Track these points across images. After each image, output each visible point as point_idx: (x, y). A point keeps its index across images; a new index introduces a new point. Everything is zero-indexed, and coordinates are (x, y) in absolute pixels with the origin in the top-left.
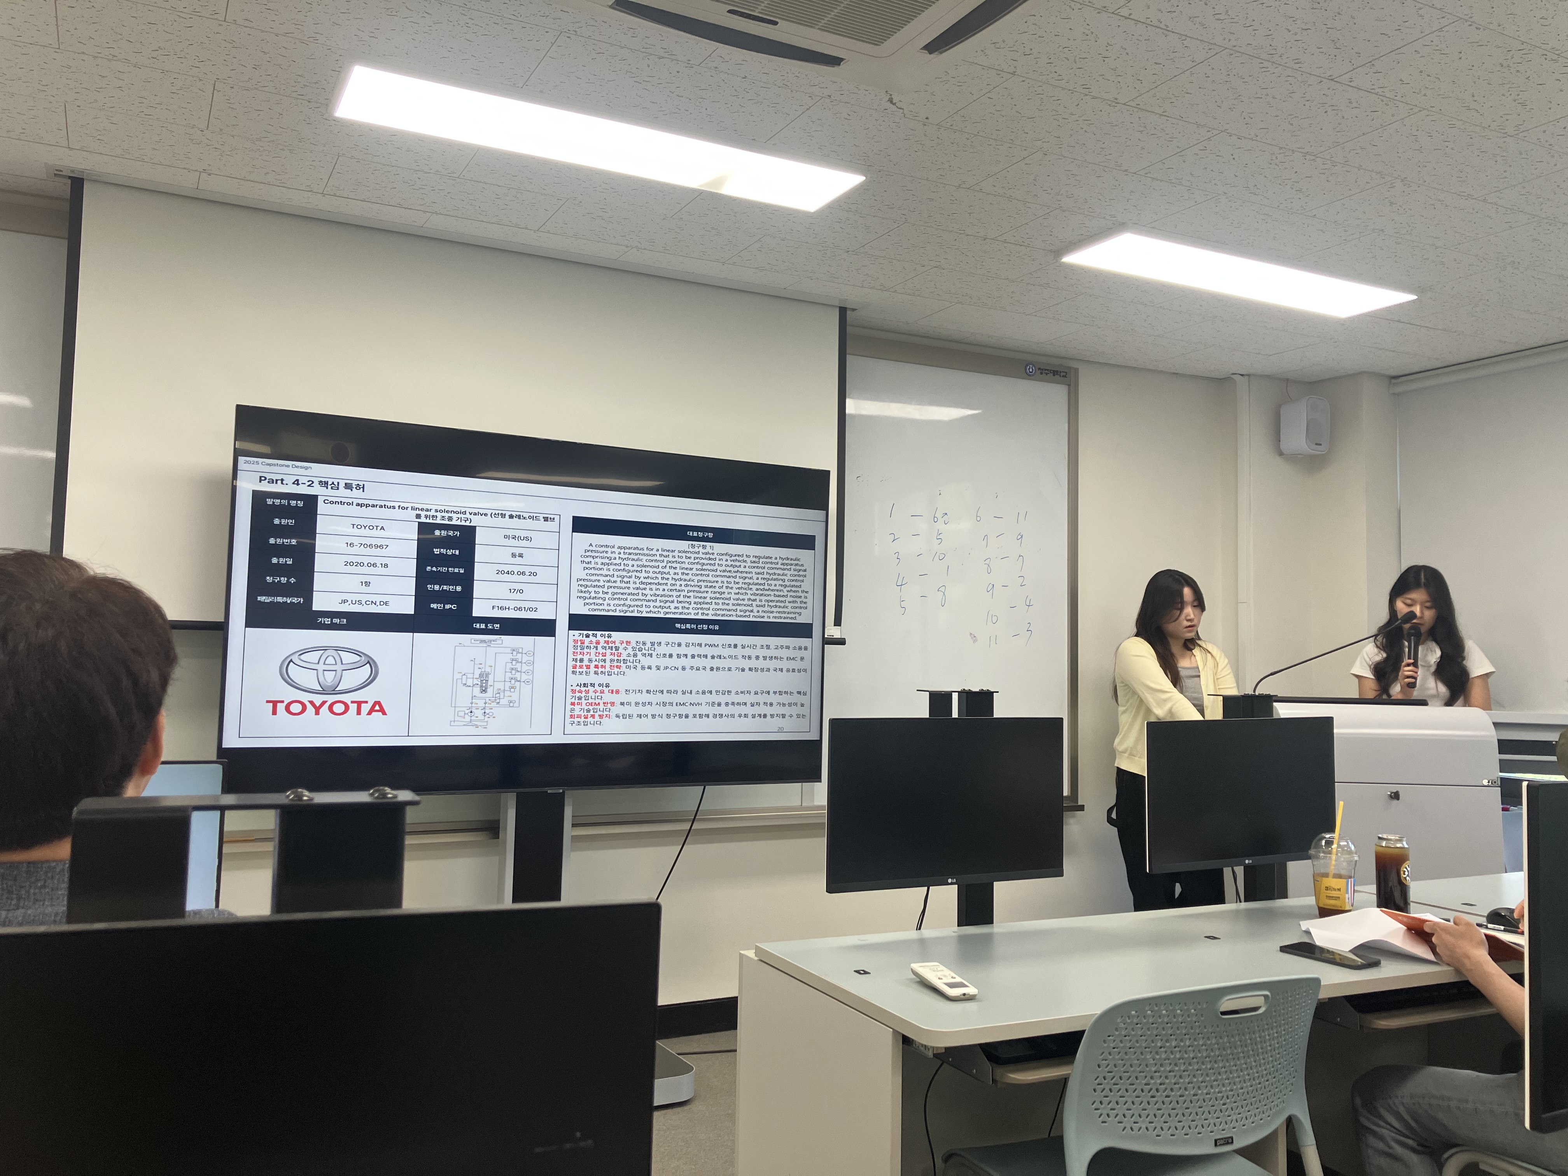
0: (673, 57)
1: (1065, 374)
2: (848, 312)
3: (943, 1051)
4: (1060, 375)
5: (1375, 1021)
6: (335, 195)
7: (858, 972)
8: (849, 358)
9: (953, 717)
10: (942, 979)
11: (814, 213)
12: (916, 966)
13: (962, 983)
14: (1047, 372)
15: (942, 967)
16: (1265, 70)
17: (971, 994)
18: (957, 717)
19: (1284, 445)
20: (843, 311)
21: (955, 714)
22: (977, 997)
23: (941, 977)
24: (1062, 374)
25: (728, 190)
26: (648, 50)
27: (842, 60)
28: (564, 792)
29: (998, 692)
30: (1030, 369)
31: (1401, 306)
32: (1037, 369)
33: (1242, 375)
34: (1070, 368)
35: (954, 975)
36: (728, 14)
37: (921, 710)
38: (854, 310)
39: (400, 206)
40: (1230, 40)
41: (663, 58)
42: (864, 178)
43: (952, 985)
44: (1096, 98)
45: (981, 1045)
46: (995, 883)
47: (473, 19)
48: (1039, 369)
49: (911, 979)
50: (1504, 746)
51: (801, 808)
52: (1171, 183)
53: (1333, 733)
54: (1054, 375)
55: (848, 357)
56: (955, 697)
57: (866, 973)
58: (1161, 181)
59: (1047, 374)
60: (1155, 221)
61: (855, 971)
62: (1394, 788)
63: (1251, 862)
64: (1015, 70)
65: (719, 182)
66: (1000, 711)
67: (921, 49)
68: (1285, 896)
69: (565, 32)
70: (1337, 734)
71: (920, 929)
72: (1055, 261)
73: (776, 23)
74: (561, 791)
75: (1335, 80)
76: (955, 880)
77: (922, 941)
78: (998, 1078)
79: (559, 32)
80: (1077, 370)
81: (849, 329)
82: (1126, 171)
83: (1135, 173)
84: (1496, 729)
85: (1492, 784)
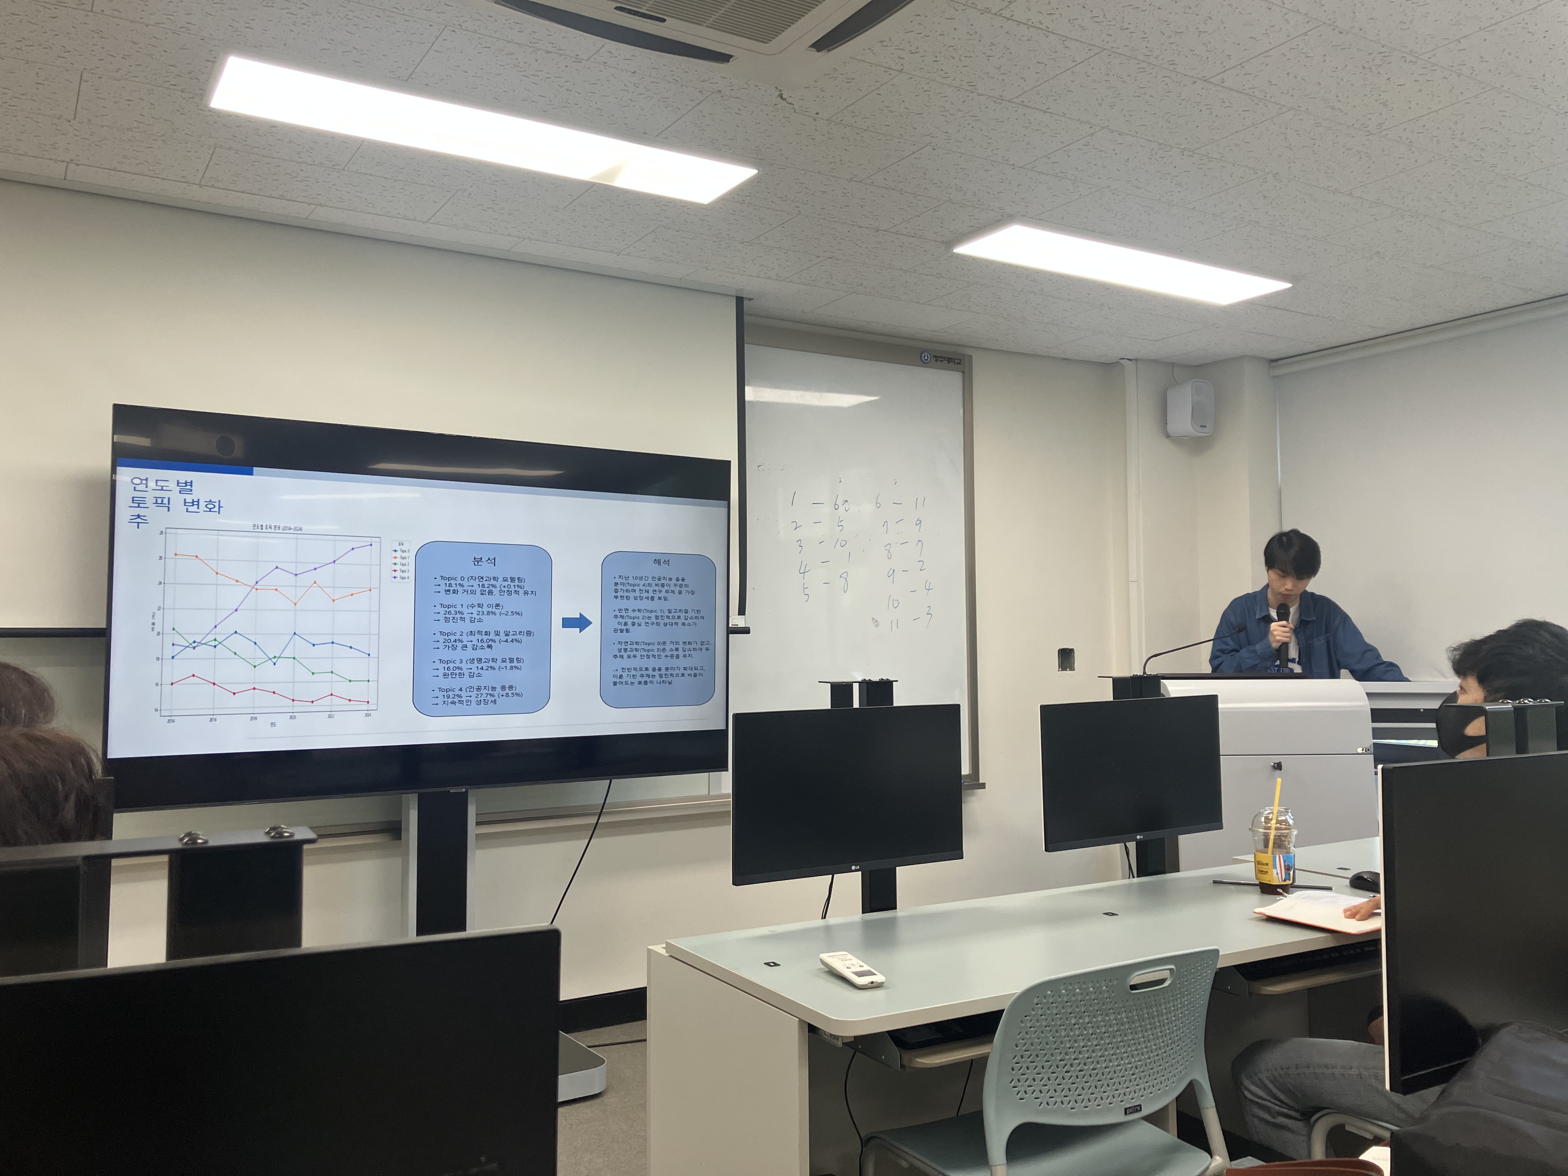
0: (561, 52)
1: (959, 361)
2: (746, 302)
3: (852, 1040)
4: (955, 363)
5: (1263, 987)
6: (213, 186)
7: (767, 964)
8: (747, 348)
9: (854, 707)
10: (850, 968)
11: (709, 205)
12: (825, 956)
13: (869, 971)
14: (941, 359)
15: (850, 956)
16: (1142, 70)
17: (879, 981)
18: (858, 707)
19: (1171, 428)
20: (740, 301)
21: (856, 704)
22: (885, 984)
23: (849, 966)
24: (956, 361)
25: (622, 182)
26: (535, 45)
27: (731, 56)
28: (466, 792)
29: (897, 681)
30: (926, 356)
31: (1278, 294)
32: (932, 357)
33: (1130, 360)
34: (964, 355)
35: (862, 964)
36: (616, 11)
37: (823, 701)
38: (750, 299)
39: (281, 198)
40: (1108, 42)
41: (550, 52)
42: (757, 171)
43: (860, 974)
44: (983, 95)
45: (889, 1032)
46: (897, 868)
47: (353, 12)
48: (935, 357)
49: (821, 969)
50: (1377, 715)
51: (708, 797)
52: (1056, 176)
53: (1217, 709)
54: (948, 362)
55: (746, 346)
56: (856, 687)
57: (776, 965)
58: (1047, 175)
59: (941, 361)
60: (1042, 213)
61: (765, 964)
62: (1277, 759)
63: (1142, 837)
64: (901, 67)
65: (613, 173)
66: (901, 699)
67: (809, 47)
68: (1176, 869)
69: (450, 26)
70: (1222, 709)
71: (825, 918)
72: (946, 251)
73: (664, 20)
74: (464, 790)
75: (1208, 80)
76: (858, 867)
77: (828, 928)
78: (905, 1063)
79: (444, 27)
80: (970, 357)
81: (746, 319)
82: (1013, 165)
83: (1021, 167)
84: (1369, 699)
85: (1367, 751)
